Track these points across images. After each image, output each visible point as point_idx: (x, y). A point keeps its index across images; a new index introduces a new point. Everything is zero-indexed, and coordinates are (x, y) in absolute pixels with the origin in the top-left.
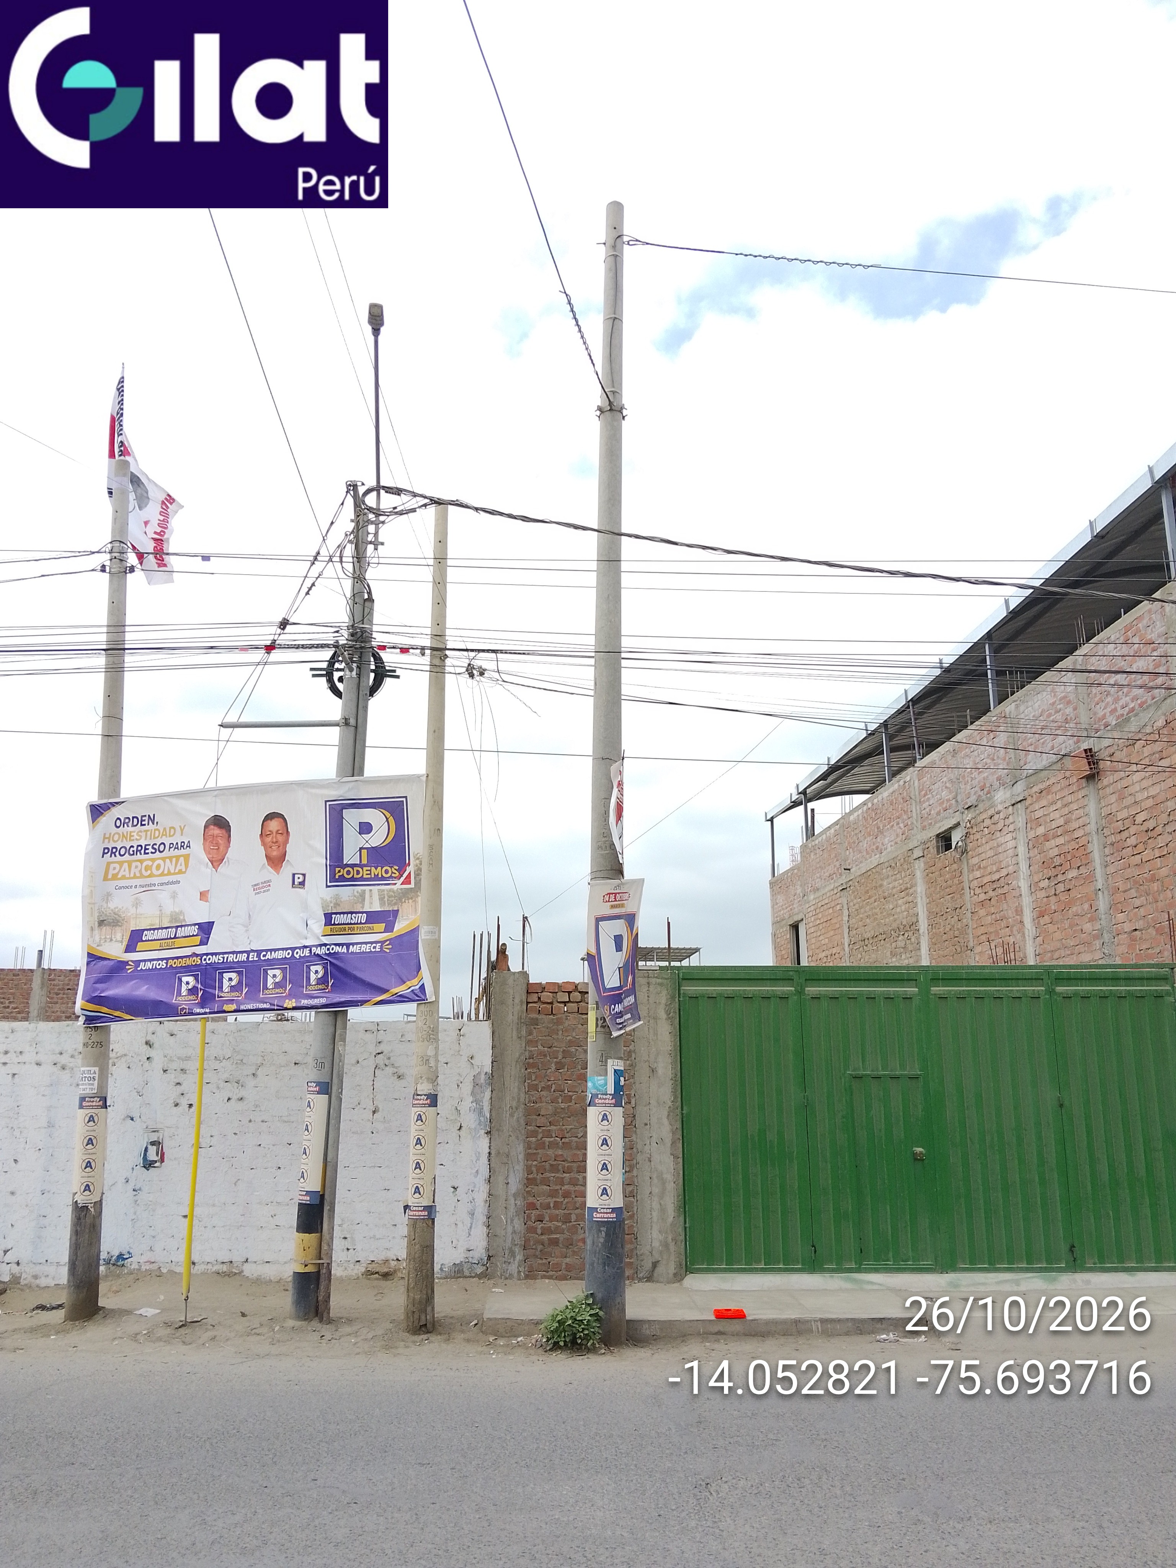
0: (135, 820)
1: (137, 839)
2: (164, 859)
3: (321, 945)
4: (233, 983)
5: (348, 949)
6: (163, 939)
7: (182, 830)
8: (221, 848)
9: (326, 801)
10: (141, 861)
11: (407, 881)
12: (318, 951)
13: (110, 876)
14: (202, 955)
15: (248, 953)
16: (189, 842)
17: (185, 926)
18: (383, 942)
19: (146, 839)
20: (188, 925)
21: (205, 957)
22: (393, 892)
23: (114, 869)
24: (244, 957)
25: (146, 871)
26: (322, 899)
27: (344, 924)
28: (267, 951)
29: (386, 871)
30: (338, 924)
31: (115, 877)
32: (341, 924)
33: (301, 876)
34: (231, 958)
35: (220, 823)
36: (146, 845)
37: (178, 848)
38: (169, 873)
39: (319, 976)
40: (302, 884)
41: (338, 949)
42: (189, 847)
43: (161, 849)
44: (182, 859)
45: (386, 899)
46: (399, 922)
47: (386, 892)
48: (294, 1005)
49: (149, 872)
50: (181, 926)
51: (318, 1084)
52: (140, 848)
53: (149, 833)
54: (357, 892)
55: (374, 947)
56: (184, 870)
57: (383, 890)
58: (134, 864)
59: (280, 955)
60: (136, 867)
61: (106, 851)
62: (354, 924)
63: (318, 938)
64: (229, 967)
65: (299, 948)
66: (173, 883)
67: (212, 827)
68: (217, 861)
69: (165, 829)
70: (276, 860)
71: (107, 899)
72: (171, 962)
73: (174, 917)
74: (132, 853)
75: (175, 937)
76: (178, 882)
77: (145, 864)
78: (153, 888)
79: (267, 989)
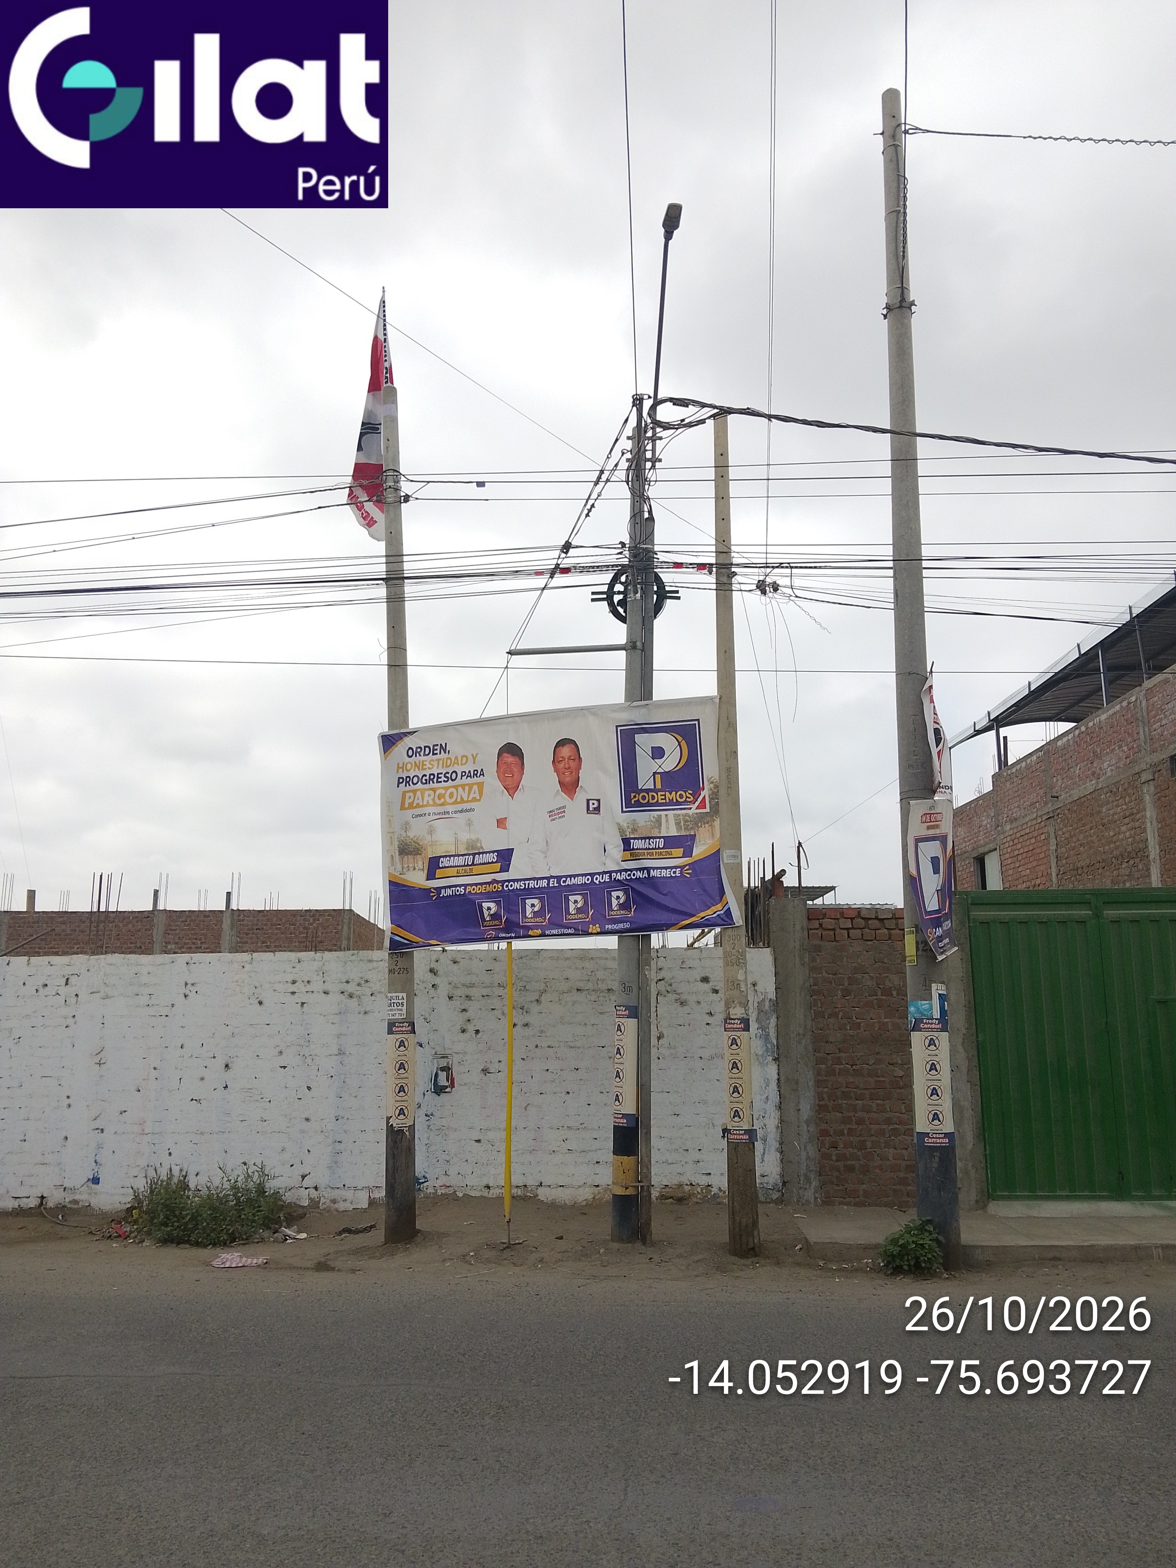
0: (427, 749)
1: (429, 768)
2: (456, 787)
3: (620, 871)
4: (536, 909)
5: (649, 873)
6: (460, 866)
7: (474, 759)
8: (515, 777)
9: (617, 727)
10: (434, 790)
11: (702, 805)
12: (619, 877)
13: (407, 806)
14: (504, 881)
15: (548, 879)
16: (482, 770)
17: (483, 853)
18: (682, 867)
19: (438, 768)
20: (486, 853)
21: (507, 883)
22: (689, 816)
23: (410, 797)
24: (544, 883)
25: (439, 799)
26: (618, 824)
27: (642, 849)
28: (566, 877)
29: (681, 796)
30: (637, 849)
31: (411, 806)
32: (640, 849)
33: (595, 802)
34: (532, 884)
35: (511, 751)
36: (438, 774)
37: (470, 776)
38: (462, 801)
39: (621, 902)
40: (597, 810)
41: (639, 874)
42: (483, 775)
43: (454, 778)
44: (475, 787)
45: (682, 824)
46: (697, 846)
47: (681, 817)
48: (599, 930)
49: (442, 800)
50: (479, 854)
51: (627, 1008)
52: (432, 777)
53: (441, 762)
54: (654, 817)
55: (675, 872)
56: (478, 798)
57: (679, 815)
58: (427, 793)
59: (579, 881)
60: (429, 795)
61: (401, 780)
62: (653, 849)
63: (618, 864)
64: (529, 892)
65: (599, 874)
66: (467, 811)
67: (506, 755)
68: (512, 788)
69: (456, 758)
70: (570, 786)
71: (406, 828)
72: (469, 889)
73: (471, 844)
74: (424, 782)
75: (473, 864)
76: (472, 810)
77: (438, 792)
78: (447, 816)
79: (570, 914)
